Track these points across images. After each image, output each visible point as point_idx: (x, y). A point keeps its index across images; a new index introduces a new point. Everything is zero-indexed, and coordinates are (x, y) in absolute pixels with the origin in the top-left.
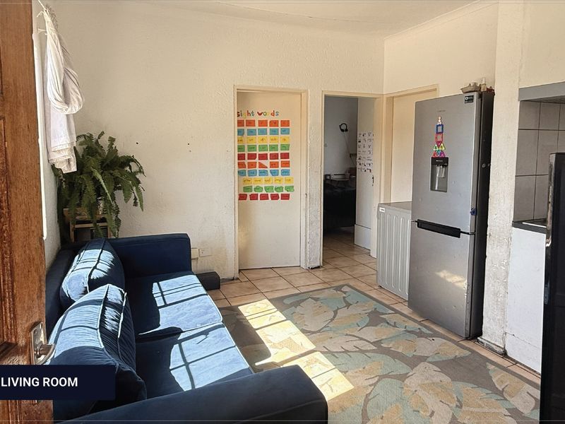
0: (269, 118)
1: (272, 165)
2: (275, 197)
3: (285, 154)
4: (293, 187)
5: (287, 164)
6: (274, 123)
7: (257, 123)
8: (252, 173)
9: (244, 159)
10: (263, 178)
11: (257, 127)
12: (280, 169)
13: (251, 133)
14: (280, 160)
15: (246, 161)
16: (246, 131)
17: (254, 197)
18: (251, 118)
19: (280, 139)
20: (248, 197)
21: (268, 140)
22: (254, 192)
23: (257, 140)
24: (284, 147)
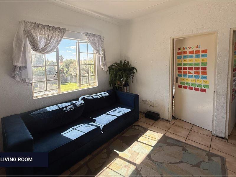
0: (195, 49)
1: (196, 73)
2: (197, 89)
3: (203, 68)
4: (209, 86)
5: (205, 73)
6: (198, 52)
7: (188, 53)
8: (185, 76)
9: (181, 69)
10: (190, 79)
11: (188, 54)
12: (200, 75)
13: (185, 57)
14: (200, 71)
15: (182, 70)
16: (182, 57)
17: (185, 87)
18: (185, 50)
19: (201, 60)
20: (183, 87)
21: (194, 60)
22: (185, 85)
23: (188, 61)
24: (203, 64)
